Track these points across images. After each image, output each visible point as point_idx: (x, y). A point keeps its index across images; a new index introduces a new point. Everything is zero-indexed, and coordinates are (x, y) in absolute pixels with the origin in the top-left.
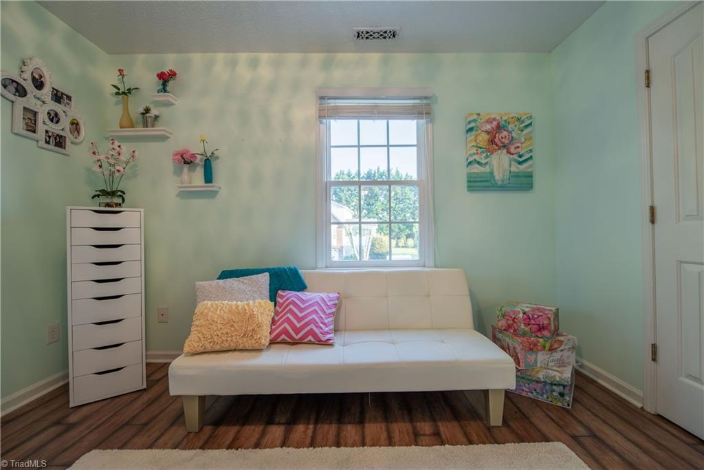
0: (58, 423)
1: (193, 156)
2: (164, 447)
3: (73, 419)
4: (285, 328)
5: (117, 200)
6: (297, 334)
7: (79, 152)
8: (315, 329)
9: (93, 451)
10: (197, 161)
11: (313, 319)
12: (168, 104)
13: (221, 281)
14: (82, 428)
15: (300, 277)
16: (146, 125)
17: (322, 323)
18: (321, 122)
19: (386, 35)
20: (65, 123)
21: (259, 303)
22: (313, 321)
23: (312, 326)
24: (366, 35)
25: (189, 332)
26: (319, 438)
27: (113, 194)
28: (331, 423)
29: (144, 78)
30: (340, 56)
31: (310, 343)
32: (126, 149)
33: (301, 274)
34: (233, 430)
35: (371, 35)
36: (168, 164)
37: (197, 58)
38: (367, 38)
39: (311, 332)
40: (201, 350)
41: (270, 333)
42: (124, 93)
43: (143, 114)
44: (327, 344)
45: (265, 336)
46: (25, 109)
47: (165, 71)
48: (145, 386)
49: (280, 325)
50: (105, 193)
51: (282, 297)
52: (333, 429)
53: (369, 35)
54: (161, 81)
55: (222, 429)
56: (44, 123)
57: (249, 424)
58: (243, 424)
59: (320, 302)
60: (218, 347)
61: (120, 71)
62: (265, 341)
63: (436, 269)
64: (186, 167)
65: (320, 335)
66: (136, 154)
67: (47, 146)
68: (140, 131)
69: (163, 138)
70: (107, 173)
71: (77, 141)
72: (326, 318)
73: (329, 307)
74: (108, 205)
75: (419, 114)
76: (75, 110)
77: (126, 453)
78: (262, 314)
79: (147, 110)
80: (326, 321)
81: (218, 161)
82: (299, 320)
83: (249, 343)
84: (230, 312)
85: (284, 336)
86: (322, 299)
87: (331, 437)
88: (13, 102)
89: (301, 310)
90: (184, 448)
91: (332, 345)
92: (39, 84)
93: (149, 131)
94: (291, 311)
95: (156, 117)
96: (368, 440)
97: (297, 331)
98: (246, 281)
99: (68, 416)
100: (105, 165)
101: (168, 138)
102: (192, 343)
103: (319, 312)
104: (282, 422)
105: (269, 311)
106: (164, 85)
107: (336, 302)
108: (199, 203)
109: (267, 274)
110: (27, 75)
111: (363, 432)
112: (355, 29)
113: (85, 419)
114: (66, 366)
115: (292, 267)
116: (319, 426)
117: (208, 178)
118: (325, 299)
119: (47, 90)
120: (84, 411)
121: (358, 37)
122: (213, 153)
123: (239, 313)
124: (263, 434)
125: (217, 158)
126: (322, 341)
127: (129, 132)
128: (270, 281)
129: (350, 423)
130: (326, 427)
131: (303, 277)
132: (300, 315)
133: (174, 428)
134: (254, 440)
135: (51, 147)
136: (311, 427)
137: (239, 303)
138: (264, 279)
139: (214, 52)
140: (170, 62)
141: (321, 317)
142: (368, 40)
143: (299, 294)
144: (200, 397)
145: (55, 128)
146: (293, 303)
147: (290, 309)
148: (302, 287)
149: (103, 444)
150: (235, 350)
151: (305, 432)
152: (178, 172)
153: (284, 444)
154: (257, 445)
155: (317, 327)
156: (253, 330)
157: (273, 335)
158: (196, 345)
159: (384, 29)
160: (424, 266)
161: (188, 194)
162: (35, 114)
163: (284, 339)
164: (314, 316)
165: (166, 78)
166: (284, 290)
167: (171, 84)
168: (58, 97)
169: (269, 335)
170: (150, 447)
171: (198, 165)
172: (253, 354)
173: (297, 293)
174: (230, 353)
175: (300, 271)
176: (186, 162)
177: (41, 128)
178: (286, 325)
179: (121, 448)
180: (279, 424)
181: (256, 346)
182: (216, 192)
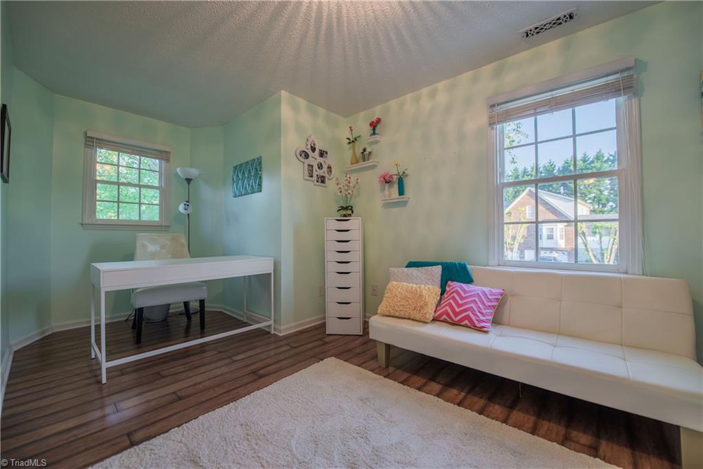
0: (320, 339)
1: (391, 176)
2: (365, 368)
3: (327, 340)
4: (446, 310)
5: (349, 212)
6: (455, 317)
7: (331, 183)
8: (472, 316)
9: (333, 358)
10: (394, 180)
11: (472, 307)
12: (377, 142)
13: (407, 269)
14: (331, 345)
15: (468, 272)
16: (364, 161)
17: (479, 312)
18: (492, 129)
19: (561, 21)
20: (325, 167)
21: (429, 288)
22: (471, 309)
23: (469, 313)
24: (536, 31)
25: (381, 301)
26: (467, 403)
27: (346, 208)
28: (481, 398)
29: (363, 128)
30: (511, 59)
31: (466, 326)
32: (353, 178)
33: (469, 269)
34: (406, 375)
35: (542, 29)
36: (377, 184)
37: (393, 104)
38: (538, 33)
39: (467, 317)
40: (387, 314)
41: (435, 312)
42: (353, 141)
43: (362, 153)
44: (481, 330)
45: (430, 312)
46: (309, 165)
47: (374, 120)
48: (362, 334)
49: (444, 307)
50: (343, 208)
51: (450, 286)
52: (482, 402)
53: (538, 30)
54: (372, 128)
55: (399, 371)
56: (316, 171)
57: (417, 375)
58: (413, 374)
59: (481, 295)
60: (397, 314)
61: (350, 128)
62: (430, 316)
63: (645, 277)
64: (387, 185)
65: (476, 322)
66: (359, 180)
67: (317, 183)
68: (362, 164)
69: (374, 167)
70: (344, 195)
71: (330, 178)
72: (485, 309)
73: (490, 300)
74: (345, 216)
75: (616, 91)
76: (330, 160)
77: (346, 364)
78: (429, 296)
79: (365, 150)
80: (484, 311)
81: (408, 178)
82: (459, 306)
83: (418, 316)
84: (406, 291)
85: (445, 316)
86: (485, 294)
87: (477, 407)
88: (304, 163)
89: (462, 298)
90: (375, 373)
91: (486, 332)
92: (313, 149)
93: (367, 164)
94: (453, 298)
95: (370, 153)
96: (510, 421)
97: (456, 314)
98: (423, 271)
99: (324, 338)
100: (343, 191)
101: (376, 166)
102: (382, 308)
103: (479, 303)
104: (442, 382)
105: (436, 294)
106: (374, 129)
107: (499, 297)
108: (395, 210)
109: (440, 267)
110: (309, 147)
111: (509, 415)
112: (520, 31)
113: (331, 342)
114: (324, 312)
115: (462, 263)
116: (470, 396)
117: (401, 192)
118: (487, 293)
119: (317, 151)
120: (332, 338)
121: (527, 35)
122: (404, 173)
123: (412, 293)
124: (425, 385)
125: (407, 175)
126: (476, 326)
127: (356, 166)
128: (442, 272)
129: (499, 404)
130: (476, 399)
131: (470, 272)
132: (460, 302)
133: (372, 361)
134: (418, 385)
135: (319, 184)
136: (463, 394)
137: (414, 285)
138: (438, 270)
139: (404, 95)
140: (377, 112)
141: (479, 307)
142: (540, 34)
143: (463, 285)
144: (386, 345)
145: (321, 172)
146: (457, 292)
147: (453, 296)
148: (469, 280)
149: (338, 356)
150: (409, 319)
151: (457, 395)
152: (383, 190)
153: (438, 395)
154: (419, 389)
155: (473, 314)
156: (421, 307)
157: (438, 313)
158: (384, 309)
159: (557, 16)
160: (626, 273)
161: (389, 205)
162: (312, 166)
163: (445, 319)
164: (473, 305)
165: (374, 125)
166: (453, 281)
167: (378, 127)
168: (322, 154)
169: (433, 313)
170: (359, 366)
171: (394, 182)
172: (420, 324)
173: (462, 285)
174: (406, 320)
175: (468, 266)
176: (386, 182)
177: (315, 174)
178: (447, 308)
179: (345, 361)
180: (438, 383)
181: (423, 319)
182: (407, 202)
